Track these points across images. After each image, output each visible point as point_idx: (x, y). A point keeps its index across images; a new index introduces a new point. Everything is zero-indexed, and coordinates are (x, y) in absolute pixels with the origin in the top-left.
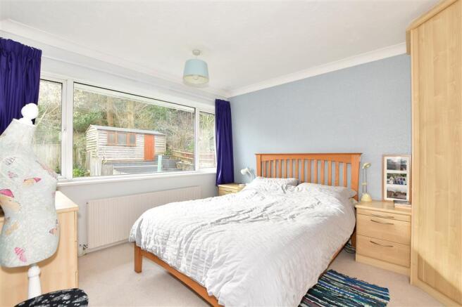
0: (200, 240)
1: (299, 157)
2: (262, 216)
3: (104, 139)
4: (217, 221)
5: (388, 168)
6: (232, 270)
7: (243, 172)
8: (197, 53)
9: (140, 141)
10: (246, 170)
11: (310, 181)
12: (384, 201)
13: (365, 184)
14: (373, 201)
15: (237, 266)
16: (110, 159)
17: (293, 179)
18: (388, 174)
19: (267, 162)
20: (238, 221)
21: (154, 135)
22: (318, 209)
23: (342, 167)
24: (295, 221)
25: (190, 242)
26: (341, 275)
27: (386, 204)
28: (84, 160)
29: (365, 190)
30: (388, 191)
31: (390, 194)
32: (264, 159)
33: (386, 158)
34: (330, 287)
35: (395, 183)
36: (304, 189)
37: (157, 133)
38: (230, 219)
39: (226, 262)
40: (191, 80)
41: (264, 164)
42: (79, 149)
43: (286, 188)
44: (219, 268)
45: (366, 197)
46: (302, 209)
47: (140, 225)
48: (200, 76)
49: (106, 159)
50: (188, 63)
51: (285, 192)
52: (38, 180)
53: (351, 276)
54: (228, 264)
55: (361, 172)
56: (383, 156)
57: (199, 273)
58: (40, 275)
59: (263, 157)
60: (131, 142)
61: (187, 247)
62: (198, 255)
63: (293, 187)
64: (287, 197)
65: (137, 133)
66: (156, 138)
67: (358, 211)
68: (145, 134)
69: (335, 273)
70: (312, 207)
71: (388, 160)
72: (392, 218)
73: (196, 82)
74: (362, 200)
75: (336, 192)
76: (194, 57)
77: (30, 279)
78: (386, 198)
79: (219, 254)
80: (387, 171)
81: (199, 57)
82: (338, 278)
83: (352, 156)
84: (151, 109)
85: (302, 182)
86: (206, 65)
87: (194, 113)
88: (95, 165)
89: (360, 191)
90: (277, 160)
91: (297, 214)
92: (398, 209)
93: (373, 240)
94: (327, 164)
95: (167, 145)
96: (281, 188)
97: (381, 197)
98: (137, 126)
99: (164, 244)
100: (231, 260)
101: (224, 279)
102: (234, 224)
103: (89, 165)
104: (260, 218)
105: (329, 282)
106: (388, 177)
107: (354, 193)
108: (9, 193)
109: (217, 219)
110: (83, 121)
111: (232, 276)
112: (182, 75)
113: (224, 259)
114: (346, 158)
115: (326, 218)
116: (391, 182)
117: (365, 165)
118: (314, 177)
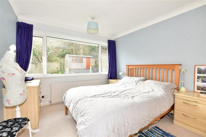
0: (80, 103)
1: (147, 67)
2: (118, 95)
3: (71, 60)
4: (93, 96)
5: (198, 73)
6: (85, 119)
7: (120, 74)
8: (93, 18)
9: (85, 60)
10: (122, 73)
11: (152, 79)
12: (194, 92)
13: (183, 81)
14: (187, 91)
15: (87, 118)
16: (73, 68)
17: (143, 78)
18: (198, 76)
19: (131, 69)
20: (104, 97)
21: (90, 58)
22: (151, 94)
23: (170, 71)
24: (133, 99)
25: (77, 104)
26: (161, 130)
27: (196, 94)
28: (64, 68)
29: (183, 85)
30: (197, 86)
31: (199, 88)
32: (130, 67)
33: (197, 67)
34: (152, 135)
35: (203, 82)
36: (147, 83)
37: (92, 57)
38: (101, 95)
39: (85, 115)
40: (90, 31)
41: (130, 70)
42: (62, 64)
43: (138, 82)
44: (82, 117)
45: (183, 89)
46: (142, 93)
47: (65, 95)
48: (94, 29)
49: (71, 68)
50: (89, 23)
51: (137, 84)
52: (14, 74)
53: (167, 132)
54: (85, 116)
55: (181, 74)
56: (195, 66)
57: (77, 119)
58: (20, 110)
59: (129, 66)
60: (81, 61)
61: (75, 106)
62: (78, 110)
63: (141, 82)
64: (137, 86)
65: (84, 57)
66: (91, 59)
67: (176, 96)
68: (87, 57)
69: (158, 128)
70: (148, 92)
71: (198, 68)
72: (196, 102)
73: (92, 32)
74: (180, 90)
75: (164, 85)
76: (92, 20)
77: (17, 112)
78: (196, 90)
79: (84, 111)
80: (197, 75)
81: (94, 20)
82: (159, 131)
83: (176, 65)
84: (90, 47)
85: (148, 79)
86: (97, 24)
87: (98, 47)
88: (67, 70)
89: (180, 85)
90: (136, 68)
91: (136, 96)
92: (202, 97)
93: (184, 113)
94: (162, 70)
95: (96, 62)
96: (135, 82)
97: (193, 89)
98: (84, 54)
99: (70, 104)
100: (87, 115)
101: (82, 124)
102: (101, 98)
103: (65, 70)
104: (117, 96)
105: (152, 133)
106: (198, 78)
107: (176, 86)
108: (4, 79)
109: (95, 95)
110: (64, 53)
111: (84, 122)
112: (87, 29)
113: (85, 114)
114: (172, 67)
115: (151, 99)
116: (200, 81)
117: (183, 71)
118: (154, 77)
